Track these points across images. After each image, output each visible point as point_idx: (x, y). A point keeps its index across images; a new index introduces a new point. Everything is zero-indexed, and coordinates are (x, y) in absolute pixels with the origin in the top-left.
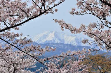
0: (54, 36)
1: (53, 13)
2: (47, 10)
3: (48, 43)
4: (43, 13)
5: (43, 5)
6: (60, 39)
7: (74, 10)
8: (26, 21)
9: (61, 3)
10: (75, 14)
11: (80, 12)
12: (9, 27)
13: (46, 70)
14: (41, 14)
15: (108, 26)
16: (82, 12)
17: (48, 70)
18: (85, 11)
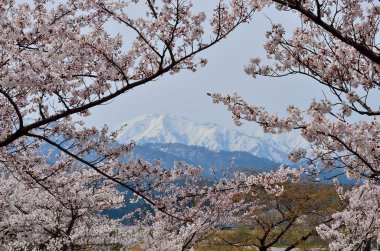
0: (161, 127)
1: (194, 70)
2: (178, 62)
3: (148, 144)
4: (167, 70)
5: (169, 45)
6: (176, 135)
7: (257, 61)
8: (119, 93)
9: (217, 41)
10: (260, 72)
11: (274, 68)
12: (71, 108)
13: (151, 217)
14: (161, 71)
15: (356, 110)
16: (279, 68)
17: (154, 214)
18: (288, 66)
